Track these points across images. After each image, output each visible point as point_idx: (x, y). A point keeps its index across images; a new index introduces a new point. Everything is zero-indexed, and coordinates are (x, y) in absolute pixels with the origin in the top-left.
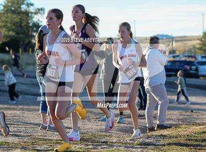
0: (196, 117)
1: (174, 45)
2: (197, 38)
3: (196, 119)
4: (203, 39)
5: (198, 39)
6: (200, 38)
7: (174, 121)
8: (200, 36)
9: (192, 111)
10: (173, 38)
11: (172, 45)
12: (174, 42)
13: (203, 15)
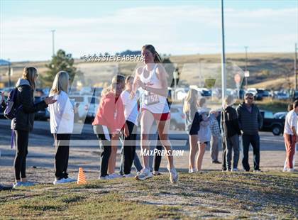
0: (40, 175)
1: (11, 74)
2: (44, 64)
3: (41, 177)
4: (53, 66)
5: (46, 66)
6: (48, 64)
7: (9, 181)
8: (49, 61)
9: (35, 167)
10: (10, 64)
11: (9, 74)
12: (12, 71)
13: (53, 31)
